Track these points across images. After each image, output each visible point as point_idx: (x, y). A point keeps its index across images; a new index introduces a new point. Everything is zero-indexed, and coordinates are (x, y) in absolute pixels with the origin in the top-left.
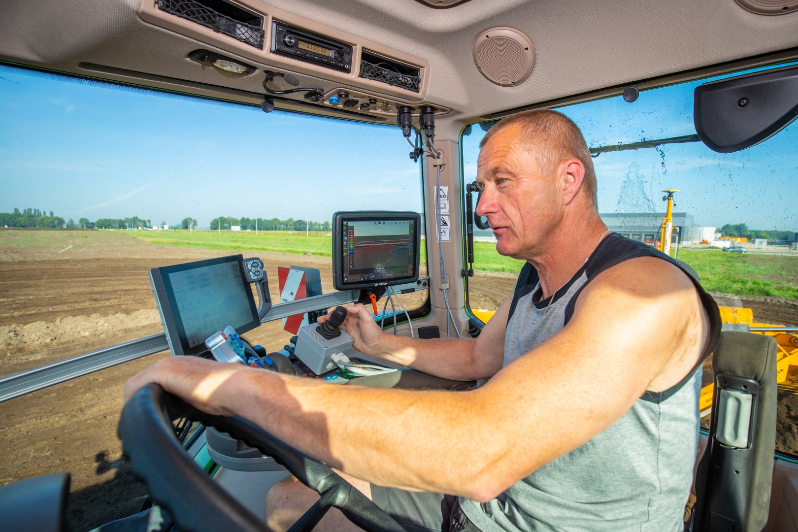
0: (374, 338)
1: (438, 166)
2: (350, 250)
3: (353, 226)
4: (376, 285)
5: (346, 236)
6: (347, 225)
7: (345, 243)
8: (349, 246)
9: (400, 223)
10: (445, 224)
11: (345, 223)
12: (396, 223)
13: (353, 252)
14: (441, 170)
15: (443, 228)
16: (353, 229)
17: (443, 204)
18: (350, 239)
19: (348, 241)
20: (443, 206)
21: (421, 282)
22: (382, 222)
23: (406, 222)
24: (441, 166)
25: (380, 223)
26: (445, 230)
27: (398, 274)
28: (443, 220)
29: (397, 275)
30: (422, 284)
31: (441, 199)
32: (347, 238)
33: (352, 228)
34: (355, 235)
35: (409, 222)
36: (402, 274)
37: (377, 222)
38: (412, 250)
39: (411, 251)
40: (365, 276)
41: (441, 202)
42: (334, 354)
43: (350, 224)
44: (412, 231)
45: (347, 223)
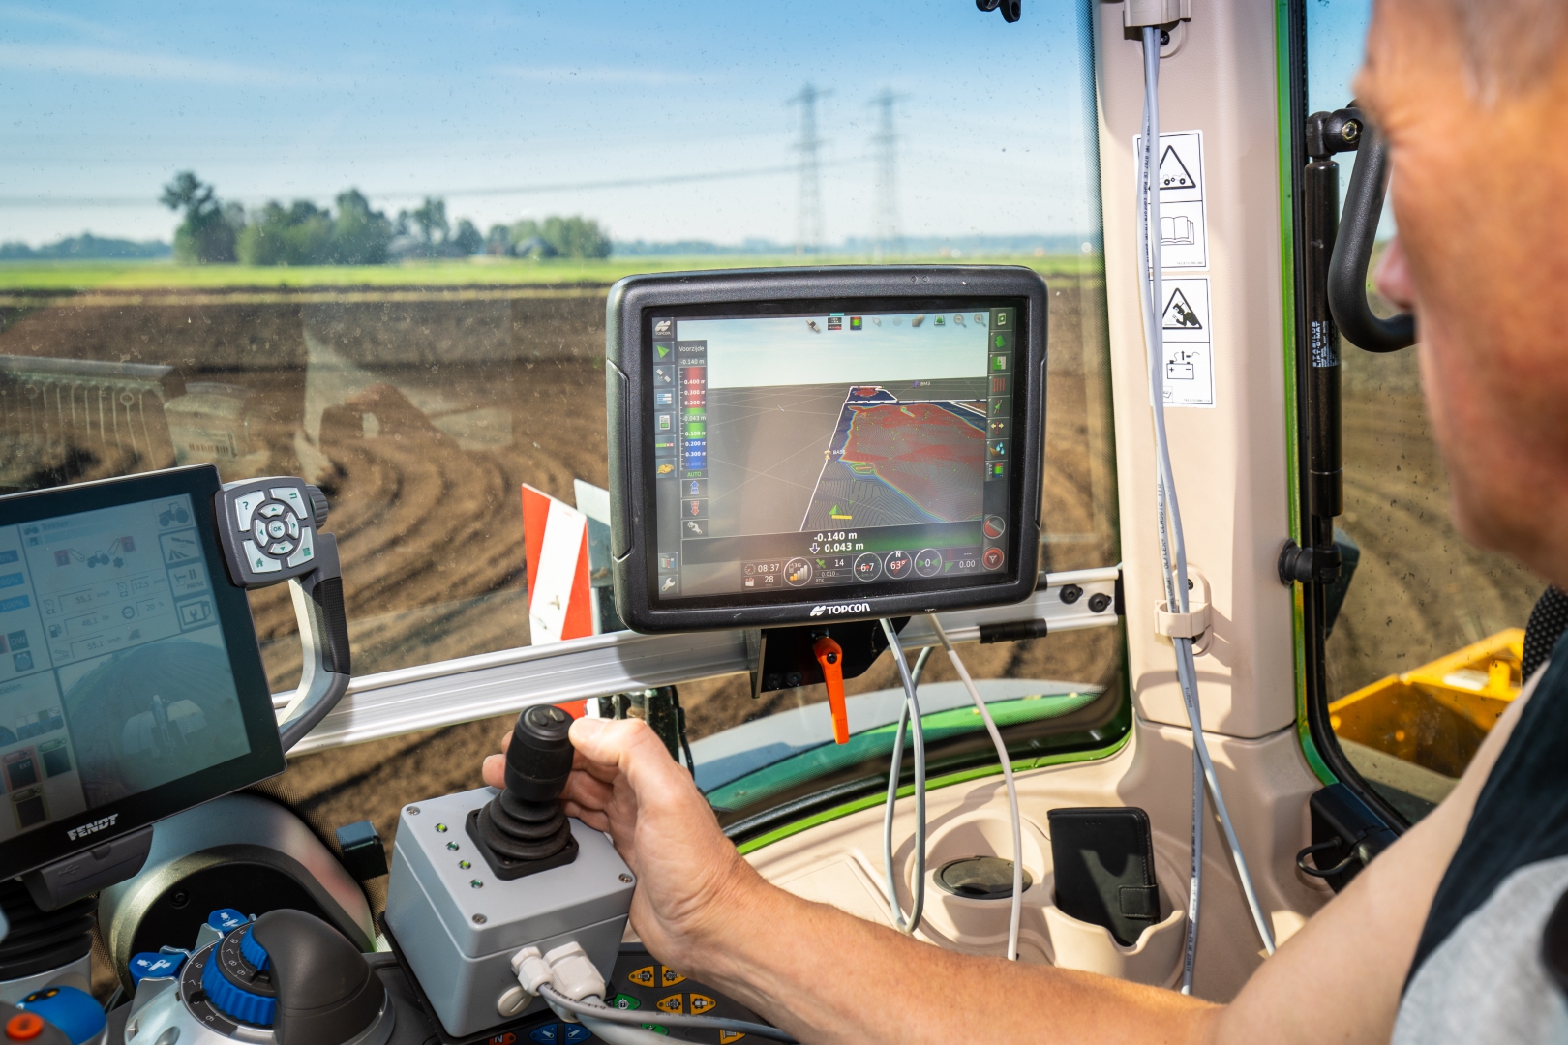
0: (683, 896)
1: (1148, 33)
2: (686, 449)
3: (703, 343)
4: (817, 611)
5: (667, 387)
6: (670, 338)
7: (663, 421)
8: (685, 428)
9: (940, 323)
10: (1190, 319)
11: (661, 326)
12: (918, 324)
13: (703, 459)
14: (1165, 51)
15: (1176, 342)
16: (703, 355)
17: (1181, 223)
18: (685, 398)
19: (680, 406)
20: (1182, 232)
21: (1080, 592)
22: (846, 320)
23: (969, 316)
24: (1164, 31)
25: (833, 326)
26: (1188, 349)
27: (928, 563)
28: (1178, 299)
29: (921, 569)
30: (1084, 599)
31: (1165, 195)
32: (675, 399)
33: (699, 350)
34: (713, 383)
35: (986, 315)
36: (948, 566)
37: (821, 321)
38: (1000, 449)
39: (998, 456)
40: (765, 568)
41: (1164, 210)
42: (525, 951)
43: (689, 330)
44: (1002, 362)
45: (673, 328)
